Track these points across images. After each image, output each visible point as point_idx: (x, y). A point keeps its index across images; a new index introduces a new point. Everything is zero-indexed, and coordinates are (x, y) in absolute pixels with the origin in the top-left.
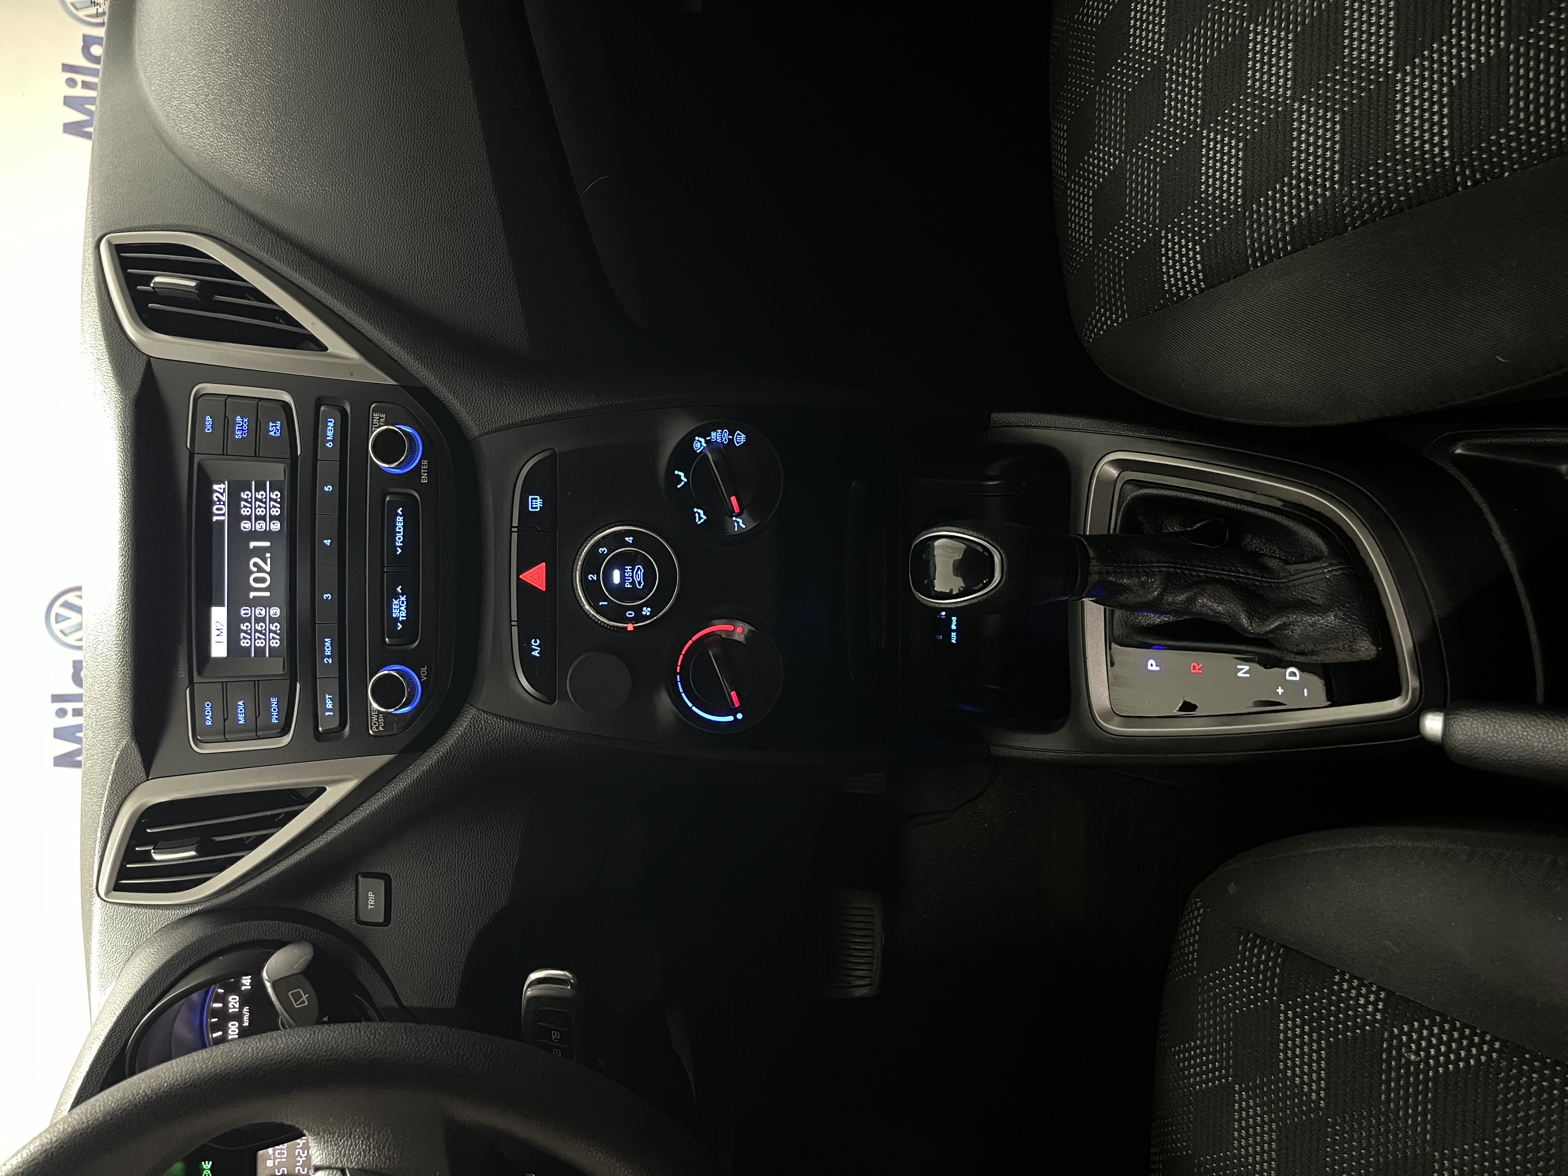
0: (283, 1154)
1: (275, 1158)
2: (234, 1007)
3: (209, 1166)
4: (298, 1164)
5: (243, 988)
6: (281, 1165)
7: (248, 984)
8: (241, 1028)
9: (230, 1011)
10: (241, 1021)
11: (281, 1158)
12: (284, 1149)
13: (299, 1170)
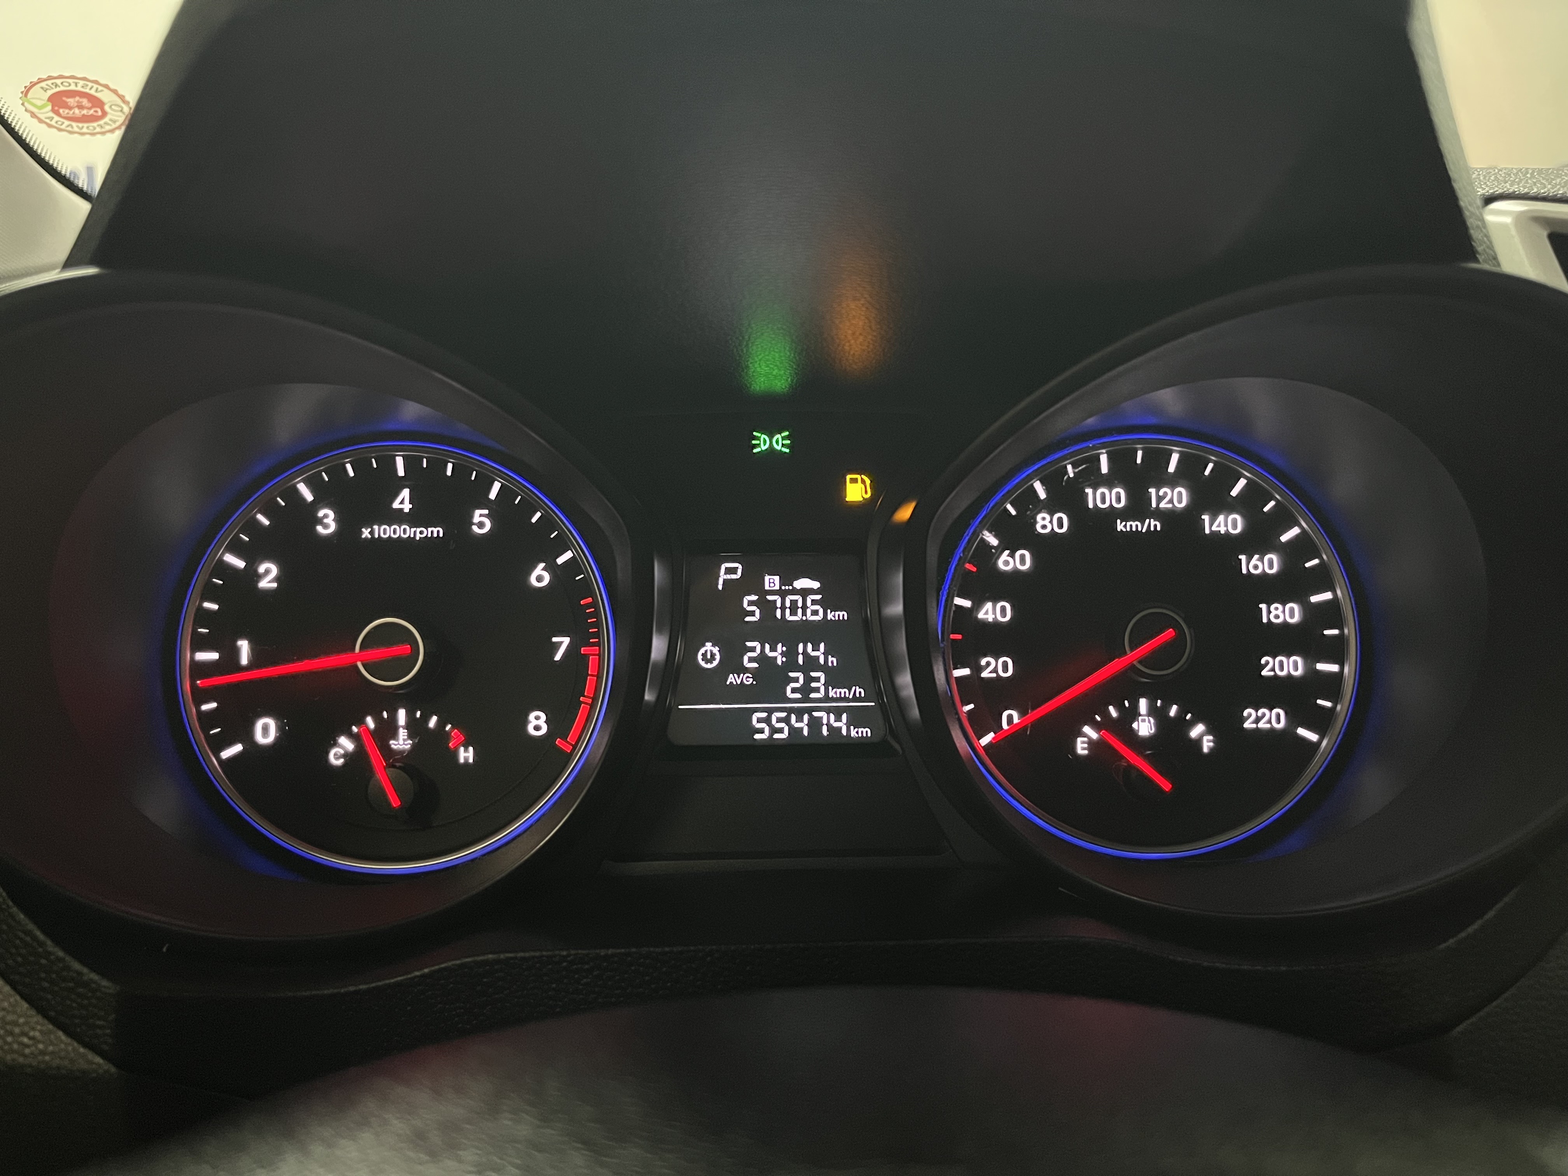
0: (793, 612)
1: (783, 594)
2: (1160, 499)
3: (778, 448)
4: (767, 646)
5: (1206, 518)
6: (767, 607)
7: (1214, 528)
8: (1112, 514)
9: (1152, 491)
10: (1126, 514)
11: (783, 608)
12: (804, 614)
13: (753, 649)
